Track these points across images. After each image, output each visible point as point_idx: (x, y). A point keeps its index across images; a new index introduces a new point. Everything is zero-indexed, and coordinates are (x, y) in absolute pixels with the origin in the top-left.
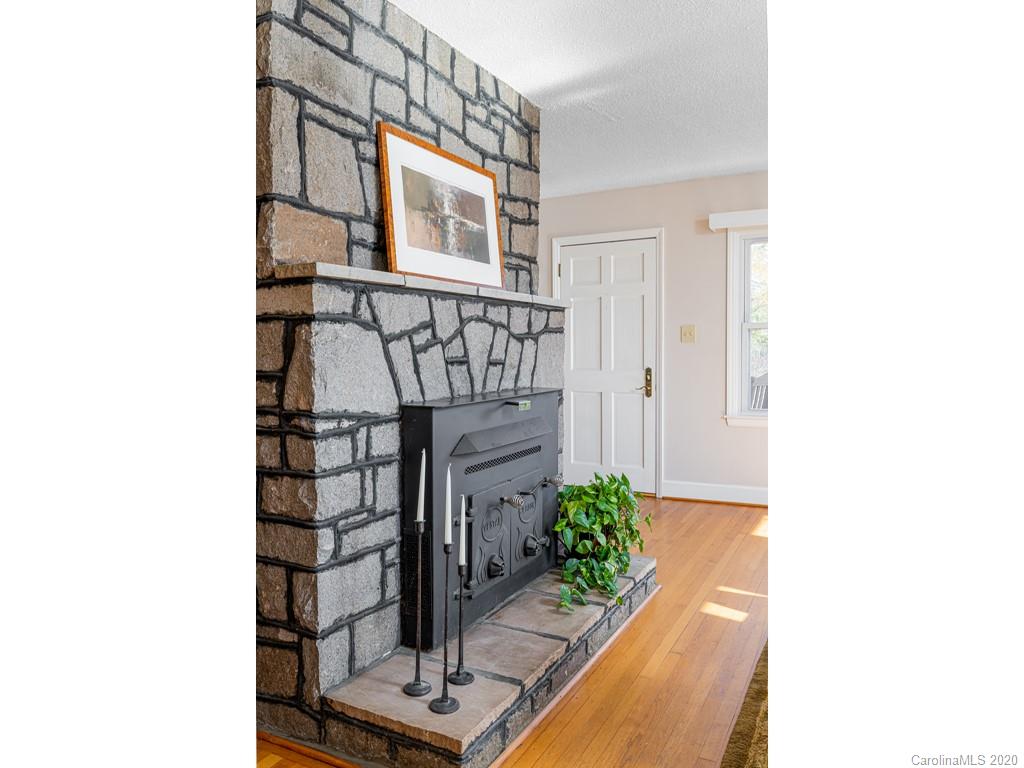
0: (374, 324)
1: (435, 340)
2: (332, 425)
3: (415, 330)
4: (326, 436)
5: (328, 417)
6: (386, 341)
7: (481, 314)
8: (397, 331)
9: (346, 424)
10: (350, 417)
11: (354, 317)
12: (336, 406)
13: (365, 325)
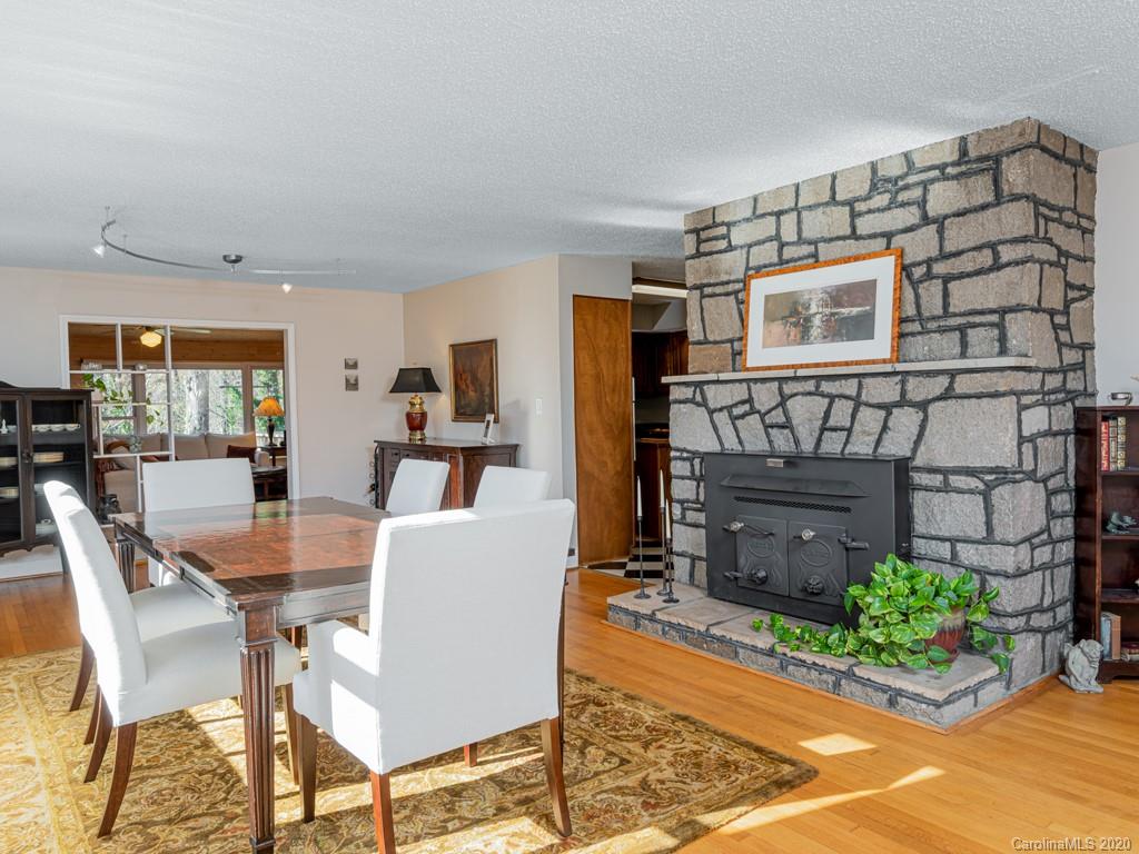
0: (704, 404)
1: (753, 411)
2: (678, 454)
3: (736, 405)
4: (676, 458)
5: (677, 450)
6: (711, 412)
7: (813, 389)
8: (719, 406)
9: (685, 455)
10: (688, 452)
11: (692, 401)
12: (681, 446)
13: (698, 404)
